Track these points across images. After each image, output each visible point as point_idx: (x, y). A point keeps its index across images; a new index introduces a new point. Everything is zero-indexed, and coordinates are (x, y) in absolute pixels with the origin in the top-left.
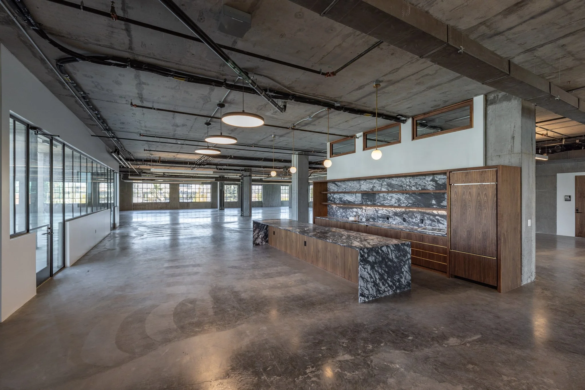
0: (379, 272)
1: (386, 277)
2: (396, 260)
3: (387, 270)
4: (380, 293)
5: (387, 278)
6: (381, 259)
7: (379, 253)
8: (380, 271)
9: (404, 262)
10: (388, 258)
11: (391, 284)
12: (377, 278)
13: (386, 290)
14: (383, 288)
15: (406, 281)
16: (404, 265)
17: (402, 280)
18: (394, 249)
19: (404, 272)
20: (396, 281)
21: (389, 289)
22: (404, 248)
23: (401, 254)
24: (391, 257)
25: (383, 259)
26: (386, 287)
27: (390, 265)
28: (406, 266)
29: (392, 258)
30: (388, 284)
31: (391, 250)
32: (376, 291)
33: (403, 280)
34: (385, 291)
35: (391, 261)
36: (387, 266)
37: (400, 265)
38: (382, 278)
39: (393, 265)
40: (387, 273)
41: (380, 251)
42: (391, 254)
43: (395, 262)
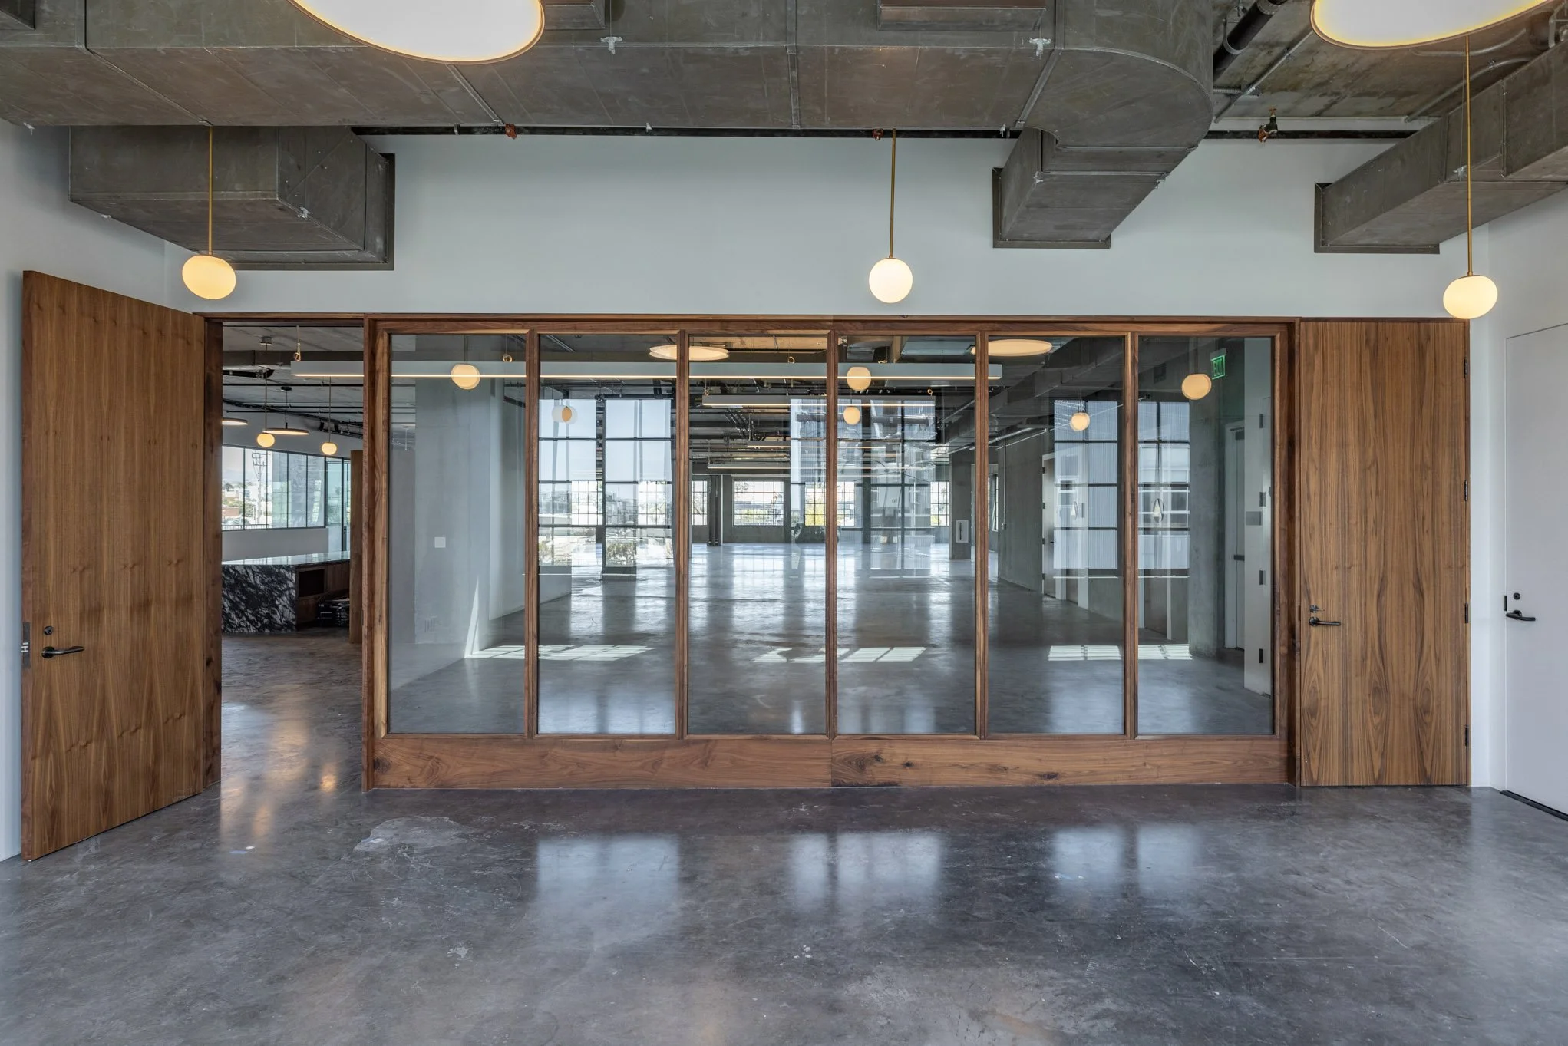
0: (229, 599)
1: (243, 608)
2: (262, 587)
3: (244, 598)
4: (232, 627)
5: (246, 609)
6: (233, 581)
7: (230, 573)
8: (231, 597)
9: (279, 591)
10: (246, 582)
11: (252, 618)
12: (226, 605)
13: (242, 624)
14: (237, 621)
15: (283, 620)
16: (280, 597)
17: (274, 616)
18: (258, 571)
19: (280, 607)
20: (262, 616)
21: (248, 624)
22: (279, 572)
23: (273, 580)
24: (252, 580)
25: (238, 582)
26: (243, 621)
27: (250, 591)
28: (285, 598)
29: (255, 582)
30: (247, 617)
31: (253, 572)
32: (225, 623)
33: (277, 617)
34: (240, 626)
35: (254, 586)
36: (243, 591)
37: (272, 596)
38: (234, 606)
39: (257, 593)
40: (246, 602)
41: (231, 571)
42: (254, 577)
43: (260, 589)
